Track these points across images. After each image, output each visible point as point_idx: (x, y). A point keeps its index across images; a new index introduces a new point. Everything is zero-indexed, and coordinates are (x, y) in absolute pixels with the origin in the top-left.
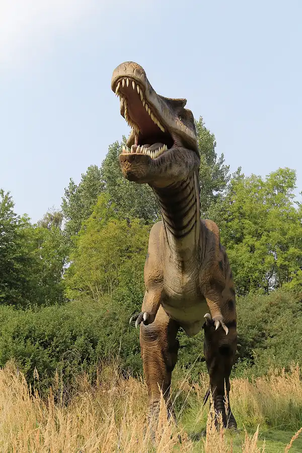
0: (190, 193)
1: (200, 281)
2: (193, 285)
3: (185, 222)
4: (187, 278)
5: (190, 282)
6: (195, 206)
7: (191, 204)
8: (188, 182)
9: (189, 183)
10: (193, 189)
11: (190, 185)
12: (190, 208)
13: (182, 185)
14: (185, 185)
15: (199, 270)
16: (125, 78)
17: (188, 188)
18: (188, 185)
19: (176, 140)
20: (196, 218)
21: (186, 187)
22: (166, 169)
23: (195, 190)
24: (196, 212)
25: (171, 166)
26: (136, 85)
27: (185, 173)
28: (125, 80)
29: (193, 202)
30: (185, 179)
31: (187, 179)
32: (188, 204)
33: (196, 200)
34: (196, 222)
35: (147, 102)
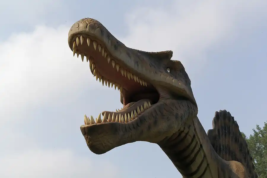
0: (192, 140)
6: (201, 151)
8: (186, 131)
9: (188, 132)
10: (194, 136)
11: (190, 134)
13: (180, 135)
14: (183, 135)
16: (79, 36)
17: (188, 137)
18: (187, 134)
19: (162, 93)
20: (207, 161)
21: (185, 136)
22: (149, 128)
23: (198, 137)
24: (205, 156)
25: (155, 123)
26: (91, 42)
27: (176, 127)
28: (79, 39)
29: (197, 148)
30: (182, 129)
31: (184, 128)
32: (193, 151)
33: (201, 146)
34: (208, 165)
35: (114, 59)
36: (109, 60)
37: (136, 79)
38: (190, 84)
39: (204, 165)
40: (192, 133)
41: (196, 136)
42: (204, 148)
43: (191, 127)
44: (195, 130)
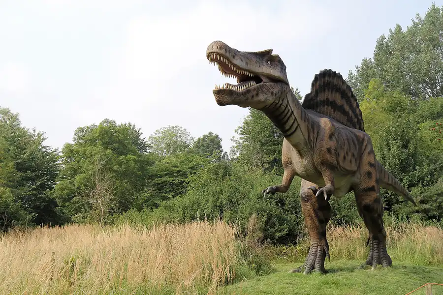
0: (285, 109)
1: (316, 163)
2: (310, 166)
3: (287, 127)
4: (305, 161)
5: (307, 164)
6: (293, 115)
7: (288, 116)
8: (280, 102)
10: (287, 106)
11: (283, 104)
12: (289, 118)
13: (276, 105)
14: (278, 105)
15: (312, 155)
18: (281, 105)
19: (264, 79)
20: (298, 122)
21: (280, 106)
22: (253, 97)
23: (290, 106)
24: (296, 119)
25: (257, 95)
26: (220, 56)
27: (271, 99)
28: (213, 54)
29: (289, 114)
30: (277, 102)
31: (279, 101)
32: (285, 116)
33: (292, 112)
34: (299, 125)
35: (232, 64)
36: (230, 65)
37: (246, 73)
38: (285, 70)
39: (295, 125)
40: (285, 104)
41: (288, 106)
42: (295, 113)
43: (285, 100)
44: (288, 101)
